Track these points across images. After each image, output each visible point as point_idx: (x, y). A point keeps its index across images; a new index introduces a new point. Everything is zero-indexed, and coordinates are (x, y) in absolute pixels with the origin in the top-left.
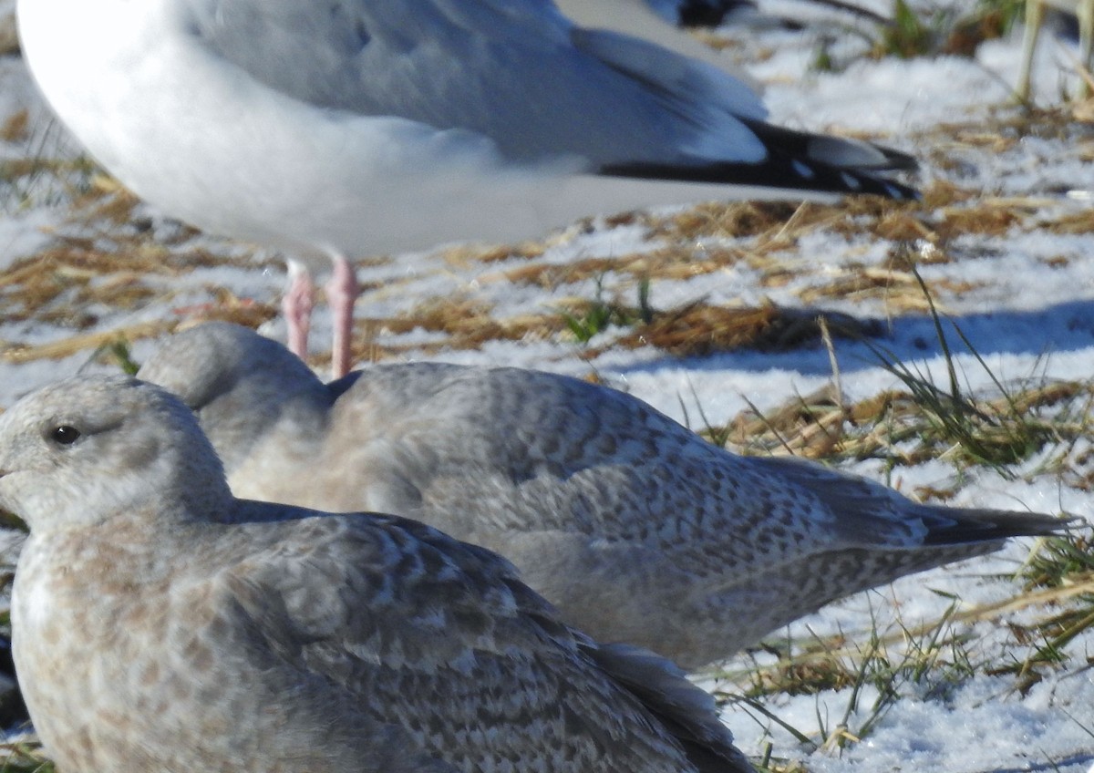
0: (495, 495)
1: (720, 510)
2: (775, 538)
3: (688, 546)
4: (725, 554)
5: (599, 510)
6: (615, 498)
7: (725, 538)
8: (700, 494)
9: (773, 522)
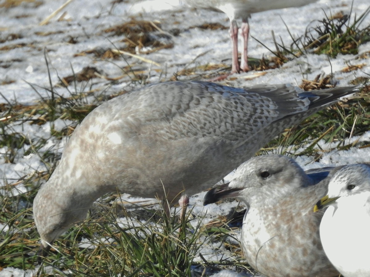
0: (162, 129)
1: (239, 116)
2: (259, 120)
3: (230, 131)
4: (243, 131)
5: (199, 126)
6: (203, 121)
7: (242, 125)
8: (231, 112)
9: (257, 115)
